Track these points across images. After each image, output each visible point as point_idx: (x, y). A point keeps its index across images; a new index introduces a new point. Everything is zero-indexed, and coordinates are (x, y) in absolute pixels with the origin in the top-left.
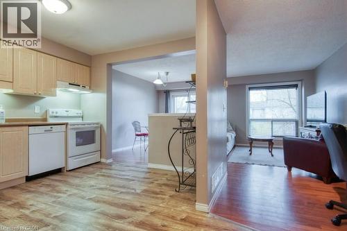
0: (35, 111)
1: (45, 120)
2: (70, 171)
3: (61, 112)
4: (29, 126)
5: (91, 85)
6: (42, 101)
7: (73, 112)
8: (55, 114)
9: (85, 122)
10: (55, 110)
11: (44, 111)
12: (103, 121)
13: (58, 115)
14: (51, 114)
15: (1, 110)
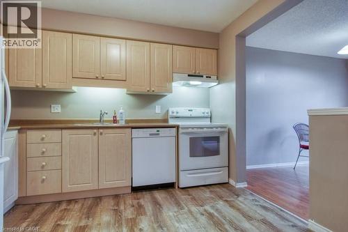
0: (156, 111)
1: (166, 121)
2: (182, 188)
3: (183, 111)
4: (133, 128)
5: (219, 75)
6: (163, 100)
7: (198, 111)
8: (175, 114)
9: (214, 124)
10: (175, 109)
11: (165, 111)
12: (231, 123)
13: (178, 115)
14: (170, 113)
15: (121, 111)
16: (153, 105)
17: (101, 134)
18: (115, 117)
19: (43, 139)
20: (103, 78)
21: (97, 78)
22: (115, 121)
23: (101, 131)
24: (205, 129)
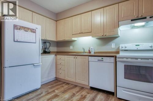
3: (131, 46)
4: (89, 56)
7: (146, 45)
11: (118, 47)
14: (120, 48)
15: (92, 47)
16: (110, 43)
17: (76, 58)
18: (89, 50)
19: (60, 58)
20: (82, 33)
21: (80, 33)
22: (90, 52)
23: (76, 57)
24: (139, 60)
